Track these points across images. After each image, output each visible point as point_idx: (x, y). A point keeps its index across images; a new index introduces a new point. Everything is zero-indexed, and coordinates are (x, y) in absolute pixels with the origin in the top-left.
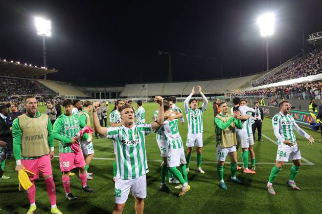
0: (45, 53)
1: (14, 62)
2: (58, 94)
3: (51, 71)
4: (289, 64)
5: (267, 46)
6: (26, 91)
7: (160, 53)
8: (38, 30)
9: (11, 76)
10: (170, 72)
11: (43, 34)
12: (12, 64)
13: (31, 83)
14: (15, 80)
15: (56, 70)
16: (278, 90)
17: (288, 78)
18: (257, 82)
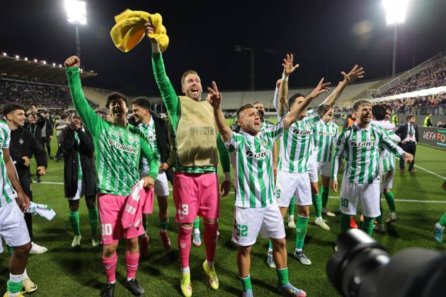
0: (79, 48)
1: (39, 61)
2: (98, 106)
3: (88, 74)
4: (429, 64)
5: (395, 38)
6: (56, 102)
7: (239, 49)
8: (69, 15)
9: (34, 81)
10: (252, 76)
11: (76, 22)
12: (36, 64)
13: (61, 91)
14: (40, 87)
15: (94, 72)
16: (418, 101)
17: (428, 86)
18: (379, 91)
